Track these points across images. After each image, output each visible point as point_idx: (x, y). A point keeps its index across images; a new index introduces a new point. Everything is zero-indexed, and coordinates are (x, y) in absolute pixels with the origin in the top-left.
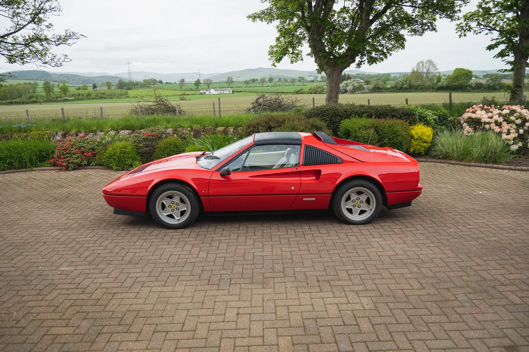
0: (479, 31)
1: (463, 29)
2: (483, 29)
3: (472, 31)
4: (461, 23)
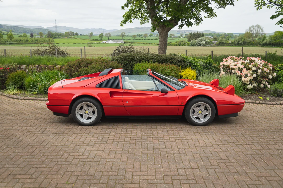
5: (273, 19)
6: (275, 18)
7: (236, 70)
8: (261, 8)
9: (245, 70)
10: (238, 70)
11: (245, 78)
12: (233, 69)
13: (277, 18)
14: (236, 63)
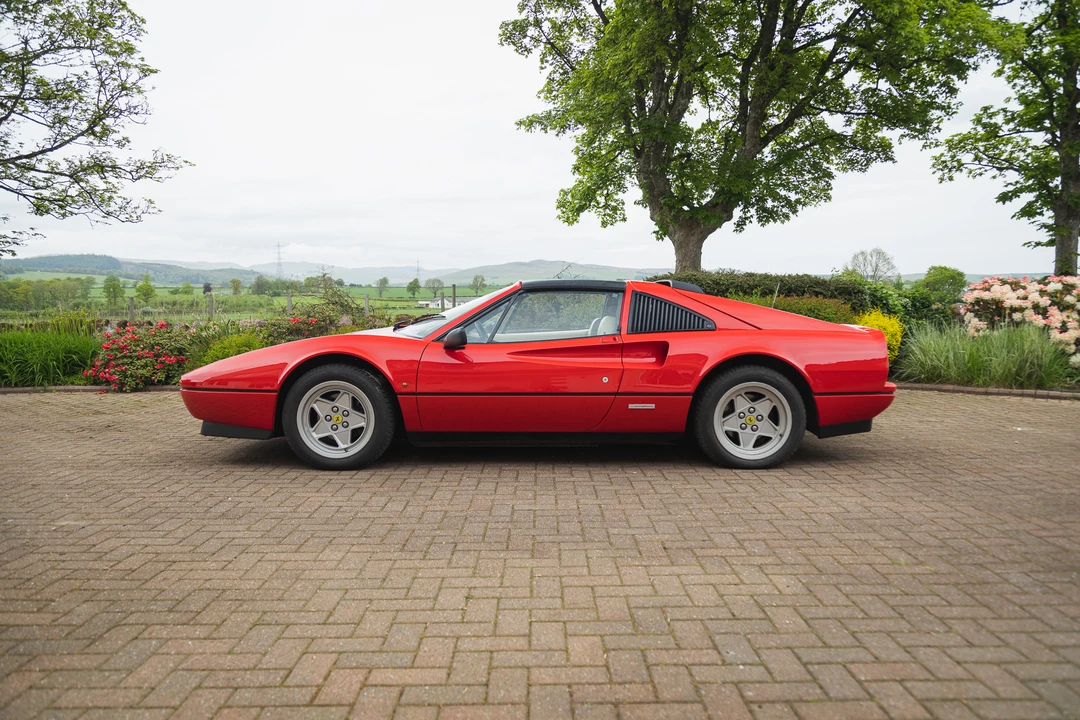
0: (978, 171)
1: (946, 166)
2: (987, 168)
3: (965, 171)
4: (942, 155)
5: (1004, 203)
6: (1011, 199)
7: (1026, 312)
8: (951, 179)
9: (1054, 311)
10: (1032, 312)
11: (1061, 333)
12: (1014, 310)
13: (1015, 200)
14: (1021, 292)
